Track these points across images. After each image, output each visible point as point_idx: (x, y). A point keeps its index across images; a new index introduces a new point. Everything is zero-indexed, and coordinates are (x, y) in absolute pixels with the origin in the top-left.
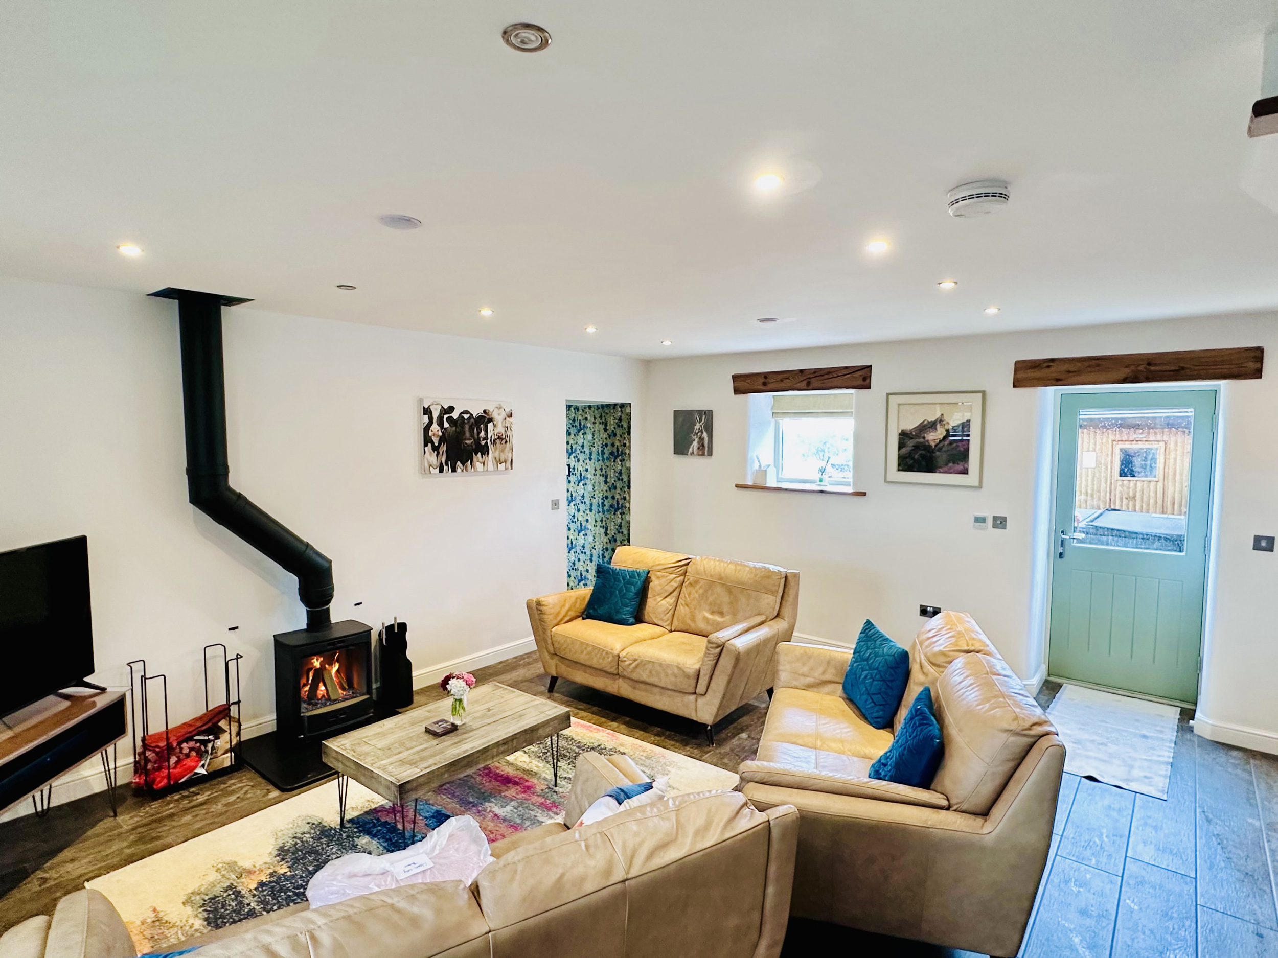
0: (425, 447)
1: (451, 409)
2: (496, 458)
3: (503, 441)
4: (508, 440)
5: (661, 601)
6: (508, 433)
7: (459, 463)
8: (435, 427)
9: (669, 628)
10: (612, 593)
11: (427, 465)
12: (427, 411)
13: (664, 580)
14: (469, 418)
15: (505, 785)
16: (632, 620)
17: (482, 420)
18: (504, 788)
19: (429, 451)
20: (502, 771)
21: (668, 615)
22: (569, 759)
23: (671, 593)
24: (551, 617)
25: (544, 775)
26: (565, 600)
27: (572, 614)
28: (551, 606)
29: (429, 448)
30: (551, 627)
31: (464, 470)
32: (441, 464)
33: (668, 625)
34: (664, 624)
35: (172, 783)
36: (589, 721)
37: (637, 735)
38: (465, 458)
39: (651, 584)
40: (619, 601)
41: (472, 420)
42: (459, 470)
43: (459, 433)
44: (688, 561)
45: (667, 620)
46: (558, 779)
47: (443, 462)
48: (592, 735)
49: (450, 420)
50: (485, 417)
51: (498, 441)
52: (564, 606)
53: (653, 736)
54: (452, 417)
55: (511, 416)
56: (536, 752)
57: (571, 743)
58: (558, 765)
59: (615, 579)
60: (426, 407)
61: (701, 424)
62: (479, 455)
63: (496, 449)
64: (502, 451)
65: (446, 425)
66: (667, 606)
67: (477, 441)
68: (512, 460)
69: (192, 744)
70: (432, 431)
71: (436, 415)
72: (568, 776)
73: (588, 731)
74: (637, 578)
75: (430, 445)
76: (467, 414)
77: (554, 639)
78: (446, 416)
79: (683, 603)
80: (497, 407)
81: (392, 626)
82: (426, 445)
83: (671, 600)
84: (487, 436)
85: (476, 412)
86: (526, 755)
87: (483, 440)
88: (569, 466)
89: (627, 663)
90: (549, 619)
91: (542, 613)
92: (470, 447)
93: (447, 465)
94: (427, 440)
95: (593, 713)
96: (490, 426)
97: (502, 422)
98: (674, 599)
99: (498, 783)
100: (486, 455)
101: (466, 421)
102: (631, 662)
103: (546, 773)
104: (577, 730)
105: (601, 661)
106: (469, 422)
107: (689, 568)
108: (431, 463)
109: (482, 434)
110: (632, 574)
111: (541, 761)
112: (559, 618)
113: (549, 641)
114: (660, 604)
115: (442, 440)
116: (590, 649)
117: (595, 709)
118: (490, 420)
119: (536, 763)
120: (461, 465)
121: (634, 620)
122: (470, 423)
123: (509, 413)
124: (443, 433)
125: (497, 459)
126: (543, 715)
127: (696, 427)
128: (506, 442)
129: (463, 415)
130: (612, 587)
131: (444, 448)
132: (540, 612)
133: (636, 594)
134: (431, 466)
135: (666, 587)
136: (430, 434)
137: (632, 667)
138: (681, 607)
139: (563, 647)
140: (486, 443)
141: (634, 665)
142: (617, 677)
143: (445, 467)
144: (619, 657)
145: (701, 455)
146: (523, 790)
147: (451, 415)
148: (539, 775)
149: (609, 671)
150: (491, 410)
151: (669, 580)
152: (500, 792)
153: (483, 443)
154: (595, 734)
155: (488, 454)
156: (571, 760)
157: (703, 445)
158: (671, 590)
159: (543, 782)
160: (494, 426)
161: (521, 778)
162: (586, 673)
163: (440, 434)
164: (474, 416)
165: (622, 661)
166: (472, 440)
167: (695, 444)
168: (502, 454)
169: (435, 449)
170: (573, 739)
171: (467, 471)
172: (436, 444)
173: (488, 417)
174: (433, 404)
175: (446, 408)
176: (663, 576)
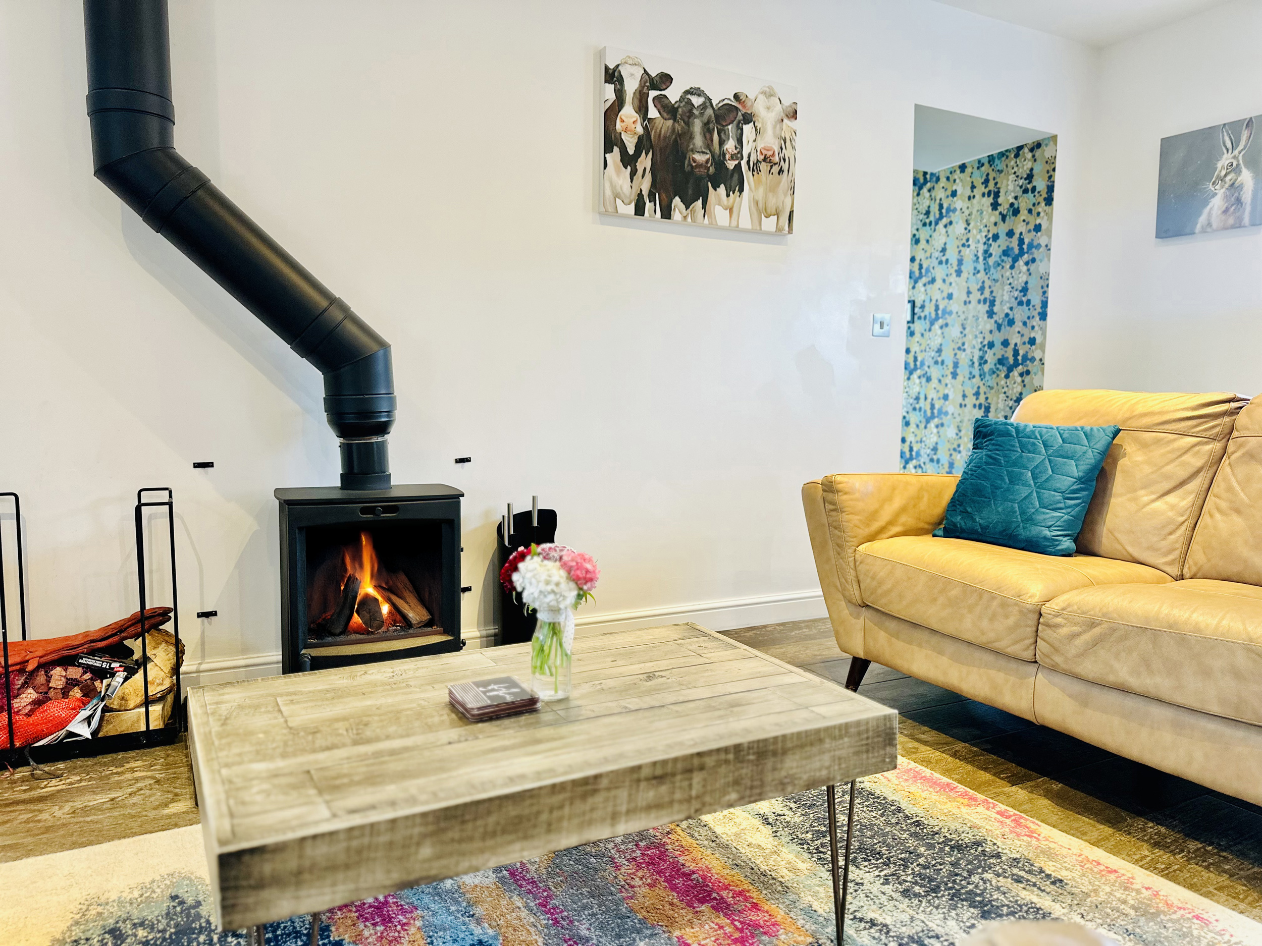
0: (605, 153)
1: (665, 80)
2: (757, 203)
3: (776, 169)
4: (785, 167)
5: (1153, 501)
6: (788, 153)
7: (677, 201)
8: (628, 113)
9: (1175, 571)
10: (1015, 479)
11: (608, 192)
12: (612, 76)
13: (1163, 450)
14: (703, 107)
15: (690, 905)
16: (1067, 544)
17: (732, 116)
18: (685, 914)
19: (614, 162)
20: (694, 860)
21: (1173, 537)
22: (886, 864)
23: (1182, 483)
24: (855, 519)
25: (807, 899)
26: (894, 489)
27: (907, 520)
28: (857, 495)
29: (614, 157)
30: (855, 541)
31: (689, 219)
32: (640, 195)
33: (1171, 563)
34: (1159, 561)
35: (18, 744)
36: (946, 772)
37: (1095, 835)
38: (690, 192)
39: (1122, 463)
40: (1035, 494)
41: (709, 112)
42: (677, 216)
43: (680, 135)
44: (1234, 405)
45: (1170, 552)
46: (847, 922)
47: (645, 193)
48: (955, 811)
49: (661, 102)
50: (737, 108)
51: (764, 167)
52: (889, 499)
53: (1145, 845)
54: (665, 96)
55: (794, 115)
56: (796, 826)
57: (893, 821)
58: (851, 876)
59: (1023, 447)
60: (612, 66)
61: (1236, 152)
62: (722, 189)
63: (758, 183)
64: (773, 189)
65: (653, 113)
66: (1170, 514)
67: (719, 161)
68: (791, 213)
69: (74, 672)
70: (623, 121)
71: (631, 86)
72: (880, 920)
73: (943, 798)
74: (1085, 442)
75: (616, 150)
76: (699, 95)
77: (862, 568)
78: (653, 94)
79: (1224, 505)
80: (764, 93)
81: (528, 514)
82: (608, 149)
83: (1183, 500)
84: (741, 152)
85: (719, 94)
86: (767, 830)
87: (733, 157)
88: (913, 303)
89: (1064, 631)
90: (851, 521)
91: (837, 509)
92: (703, 171)
93: (652, 198)
94: (611, 141)
95: (955, 755)
96: (748, 129)
97: (774, 127)
98: (1191, 498)
99: (673, 896)
100: (737, 193)
101: (695, 111)
102: (1076, 629)
103: (815, 895)
104: (913, 789)
105: (985, 623)
106: (702, 114)
107: (1242, 419)
108: (619, 190)
109: (730, 145)
110: (1069, 437)
111: (806, 856)
112: (875, 526)
113: (851, 575)
114: (1148, 509)
115: (643, 144)
116: (955, 592)
117: (960, 746)
118: (748, 119)
119: (791, 857)
120: (682, 206)
121: (1073, 546)
122: (705, 118)
123: (791, 110)
124: (645, 128)
125: (760, 205)
126: (804, 714)
127: (1219, 165)
128: (781, 171)
129: (689, 96)
130: (1015, 464)
131: (645, 162)
132: (832, 507)
133: (1080, 480)
134: (617, 196)
135: (1169, 468)
136: (619, 126)
137: (1079, 642)
138: (1218, 516)
139: (885, 587)
140: (738, 167)
141: (1086, 637)
142: (1032, 668)
143: (649, 205)
144: (1041, 615)
145: (1233, 227)
146: (737, 935)
147: (663, 93)
148: (792, 897)
149: (1009, 650)
150: (751, 96)
151: (1178, 449)
152: (671, 922)
153: (731, 165)
154: (964, 810)
155: (741, 190)
156: (892, 869)
157: (1239, 201)
158: (1183, 474)
159: (800, 922)
160: (757, 131)
161: (740, 893)
162: (941, 652)
163: (640, 130)
164: (714, 103)
165: (1048, 625)
166: (708, 156)
167: (1217, 203)
168: (770, 195)
169: (629, 161)
170: (899, 810)
171: (693, 220)
172: (631, 151)
173: (744, 111)
174: (626, 63)
175: (653, 75)
176: (1158, 441)
